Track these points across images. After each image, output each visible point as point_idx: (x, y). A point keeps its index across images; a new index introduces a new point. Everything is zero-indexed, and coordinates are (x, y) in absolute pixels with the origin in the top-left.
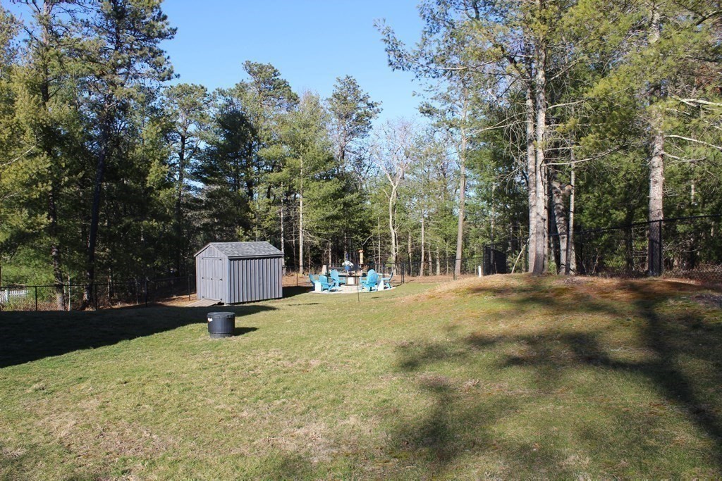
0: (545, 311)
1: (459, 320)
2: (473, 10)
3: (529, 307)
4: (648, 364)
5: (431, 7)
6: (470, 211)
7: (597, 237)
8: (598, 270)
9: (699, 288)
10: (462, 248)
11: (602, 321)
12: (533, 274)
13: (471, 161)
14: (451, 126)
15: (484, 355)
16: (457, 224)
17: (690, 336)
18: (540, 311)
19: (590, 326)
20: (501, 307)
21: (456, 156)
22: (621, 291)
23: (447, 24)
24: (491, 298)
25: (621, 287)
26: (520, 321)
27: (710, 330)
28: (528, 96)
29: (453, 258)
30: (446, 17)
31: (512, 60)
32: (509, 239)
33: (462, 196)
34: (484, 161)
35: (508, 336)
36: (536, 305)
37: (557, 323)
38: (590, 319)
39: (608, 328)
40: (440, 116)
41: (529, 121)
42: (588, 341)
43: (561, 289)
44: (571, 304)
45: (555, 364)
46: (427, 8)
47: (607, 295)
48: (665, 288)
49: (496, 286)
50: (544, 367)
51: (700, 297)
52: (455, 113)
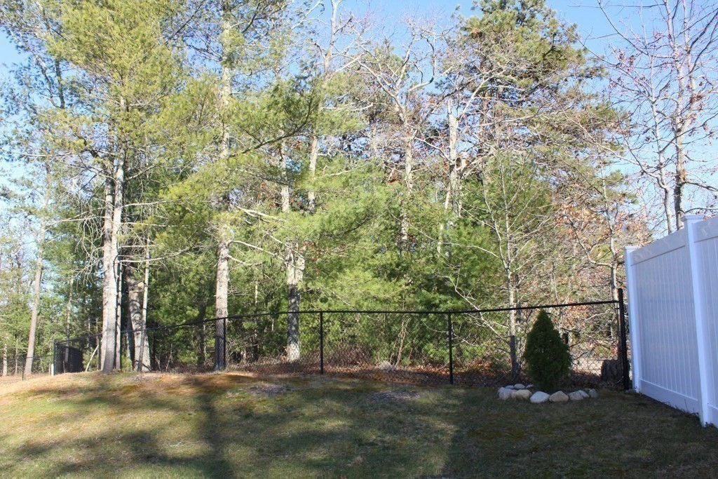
0: (110, 411)
1: (14, 427)
2: (59, 99)
3: (94, 407)
4: (203, 457)
5: (12, 87)
6: (45, 304)
7: (173, 333)
8: (172, 366)
9: (254, 380)
10: (35, 345)
11: (166, 417)
12: (103, 371)
13: (49, 251)
14: (30, 213)
15: (37, 466)
16: (30, 319)
17: (242, 425)
18: (105, 411)
19: (153, 423)
20: (64, 410)
21: (34, 246)
22: (186, 386)
23: (29, 108)
24: (55, 399)
25: (188, 382)
26: (83, 422)
27: (258, 418)
28: (107, 191)
29: (24, 356)
30: (28, 101)
31: (95, 154)
32: (87, 334)
33: (37, 288)
34: (63, 253)
35: (68, 441)
36: (102, 405)
37: (121, 422)
38: (154, 416)
39: (171, 423)
40: (18, 201)
41: (107, 216)
42: (150, 438)
43: (129, 386)
44: (138, 402)
45: (112, 466)
46: (7, 87)
47: (173, 391)
48: (226, 381)
49: (62, 386)
50: (101, 470)
51: (254, 389)
52: (35, 200)
